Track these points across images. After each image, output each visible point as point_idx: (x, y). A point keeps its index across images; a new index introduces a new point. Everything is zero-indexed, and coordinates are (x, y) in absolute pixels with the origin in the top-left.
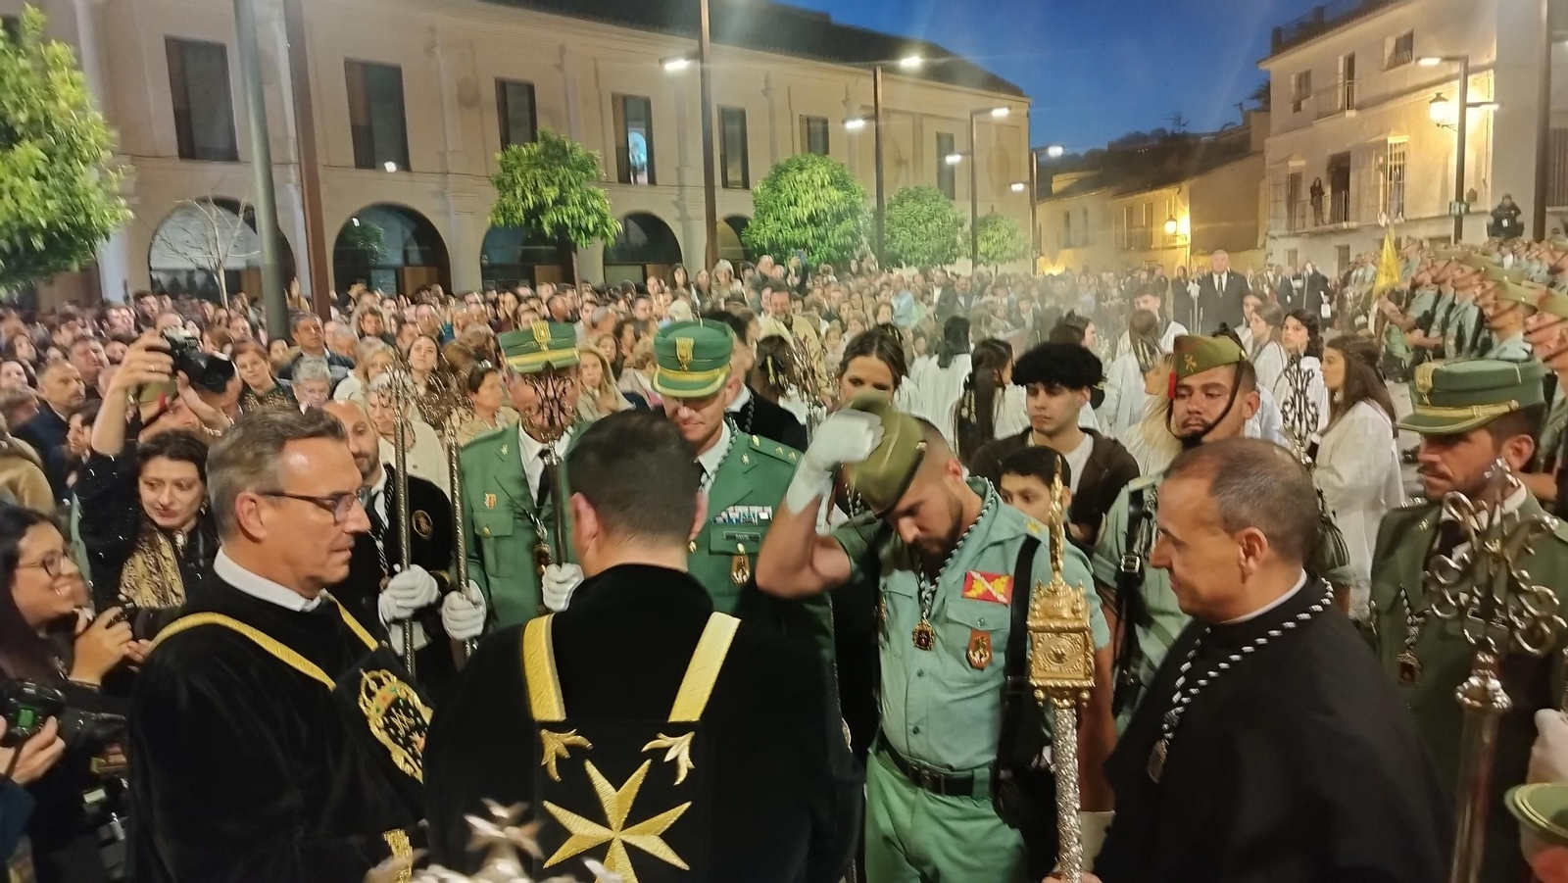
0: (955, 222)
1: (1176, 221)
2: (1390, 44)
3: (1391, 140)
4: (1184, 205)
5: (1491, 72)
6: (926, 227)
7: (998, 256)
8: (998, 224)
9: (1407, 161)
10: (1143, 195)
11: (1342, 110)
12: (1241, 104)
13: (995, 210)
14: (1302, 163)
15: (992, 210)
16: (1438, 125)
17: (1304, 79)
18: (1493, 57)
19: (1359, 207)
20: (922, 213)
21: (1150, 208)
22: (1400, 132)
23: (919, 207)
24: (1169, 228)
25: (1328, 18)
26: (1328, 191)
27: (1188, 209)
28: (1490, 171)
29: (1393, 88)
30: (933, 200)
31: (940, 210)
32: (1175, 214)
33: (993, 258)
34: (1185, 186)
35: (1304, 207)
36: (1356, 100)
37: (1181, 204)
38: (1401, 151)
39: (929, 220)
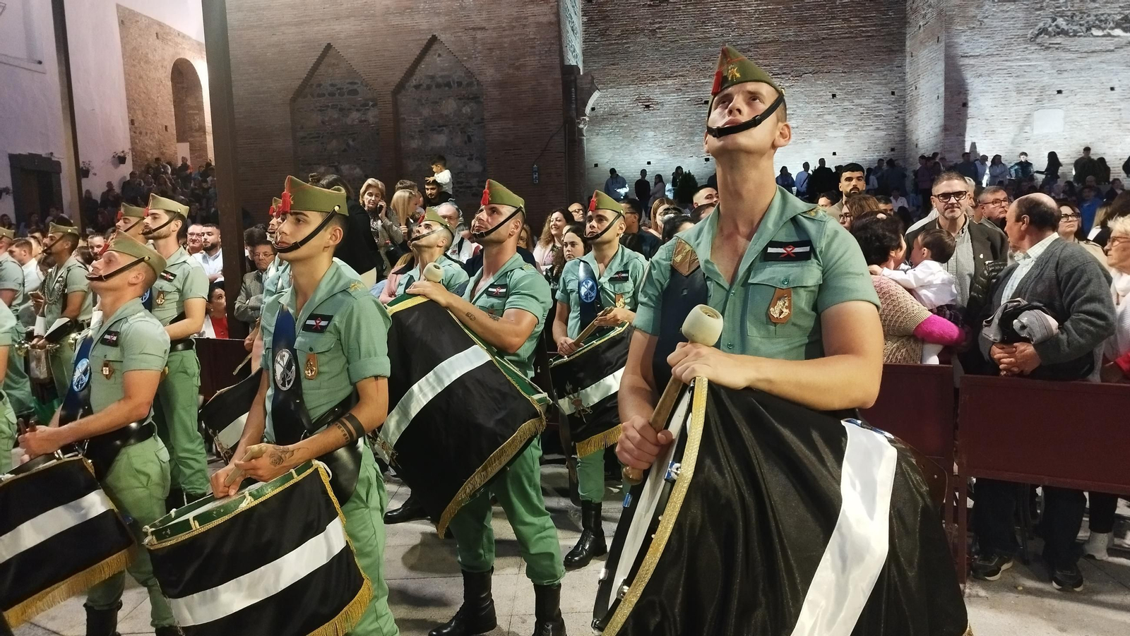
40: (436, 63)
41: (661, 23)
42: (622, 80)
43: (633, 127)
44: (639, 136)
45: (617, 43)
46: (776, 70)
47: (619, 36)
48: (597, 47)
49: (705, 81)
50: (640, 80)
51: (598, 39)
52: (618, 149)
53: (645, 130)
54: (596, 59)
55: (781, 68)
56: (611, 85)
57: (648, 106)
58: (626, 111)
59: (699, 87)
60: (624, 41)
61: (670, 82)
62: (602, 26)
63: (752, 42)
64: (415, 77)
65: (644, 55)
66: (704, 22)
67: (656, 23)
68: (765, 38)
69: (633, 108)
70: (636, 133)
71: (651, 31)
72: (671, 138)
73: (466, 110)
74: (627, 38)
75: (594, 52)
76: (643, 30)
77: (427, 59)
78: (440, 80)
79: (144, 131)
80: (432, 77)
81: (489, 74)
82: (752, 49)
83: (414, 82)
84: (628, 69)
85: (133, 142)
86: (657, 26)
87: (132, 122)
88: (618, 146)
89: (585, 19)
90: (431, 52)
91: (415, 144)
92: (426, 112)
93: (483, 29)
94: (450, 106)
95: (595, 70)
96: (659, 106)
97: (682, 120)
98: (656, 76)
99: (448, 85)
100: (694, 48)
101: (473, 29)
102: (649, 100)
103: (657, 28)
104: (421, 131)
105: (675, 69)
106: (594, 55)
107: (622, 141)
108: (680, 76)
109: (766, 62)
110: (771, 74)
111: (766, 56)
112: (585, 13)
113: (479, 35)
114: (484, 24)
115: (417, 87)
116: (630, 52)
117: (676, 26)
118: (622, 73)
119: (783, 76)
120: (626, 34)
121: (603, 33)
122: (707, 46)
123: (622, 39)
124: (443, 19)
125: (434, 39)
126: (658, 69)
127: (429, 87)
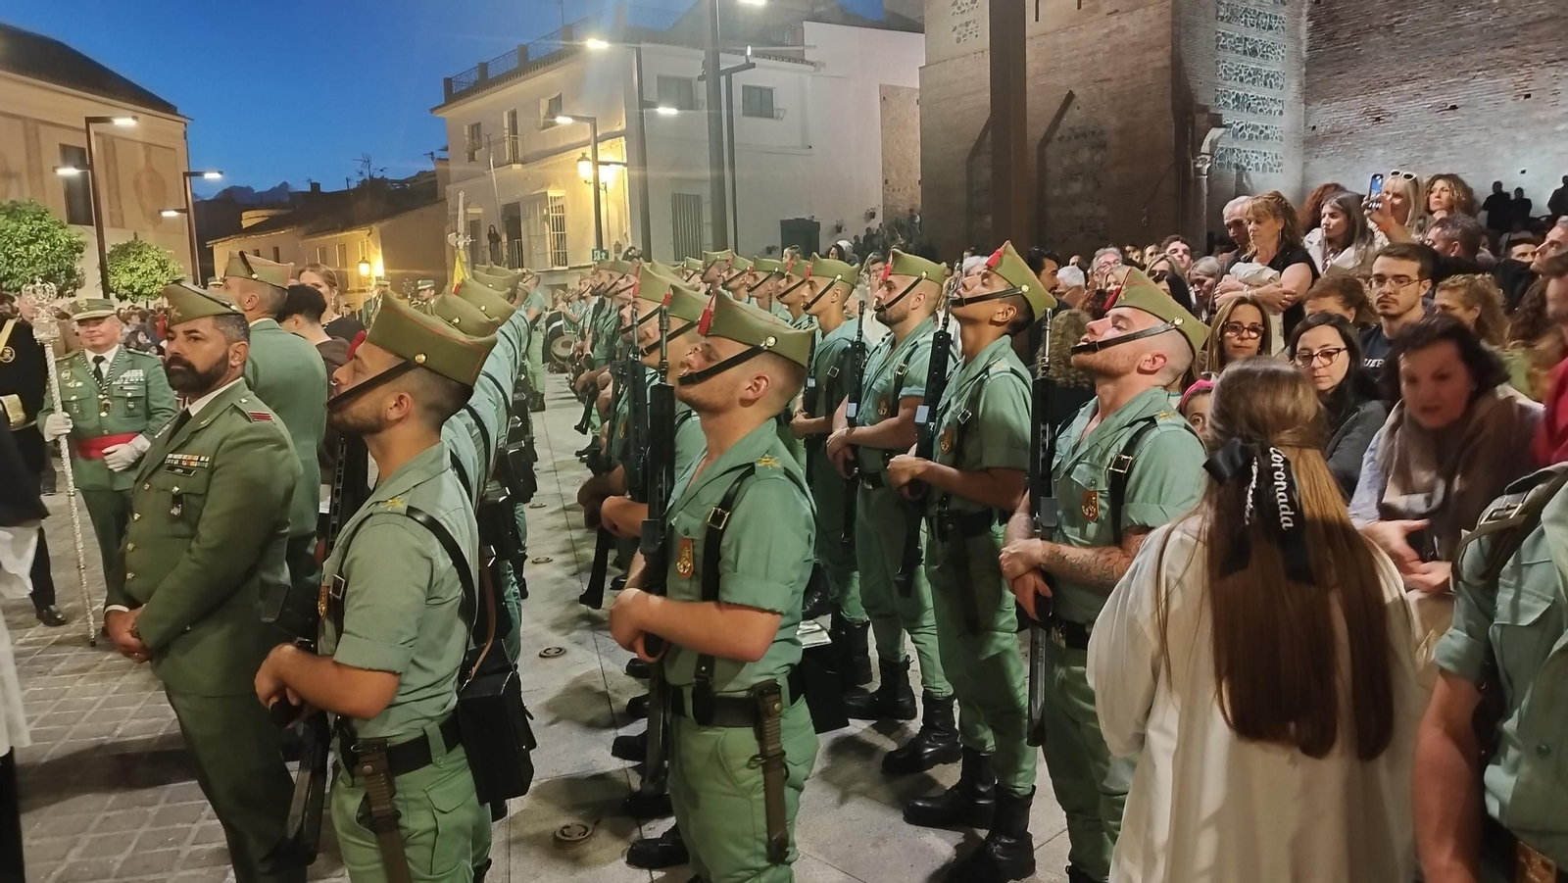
0: (70, 245)
1: (369, 263)
2: (544, 104)
3: (551, 193)
4: (377, 247)
5: (623, 138)
6: (27, 250)
7: (145, 291)
8: (144, 255)
9: (566, 214)
10: (334, 236)
11: (509, 163)
12: (432, 153)
13: (140, 238)
14: (479, 211)
15: (136, 238)
16: (586, 182)
17: (476, 129)
18: (624, 126)
19: (530, 254)
20: (19, 233)
21: (343, 249)
22: (558, 186)
23: (14, 225)
24: (364, 270)
25: (492, 73)
26: (504, 239)
27: (380, 251)
28: (629, 227)
29: (550, 147)
30: (35, 219)
31: (46, 230)
32: (368, 255)
33: (140, 293)
34: (375, 228)
35: (484, 252)
36: (520, 155)
37: (373, 246)
38: (560, 204)
39: (31, 242)
40: (1075, 117)
41: (1400, 15)
42: (1349, 90)
43: (1358, 145)
44: (1365, 155)
45: (1346, 47)
46: (1552, 56)
47: (1349, 38)
48: (1322, 55)
49: (1452, 80)
50: (1370, 88)
51: (1324, 46)
52: (1339, 172)
53: (1373, 147)
54: (1320, 69)
55: (1559, 53)
56: (1336, 97)
57: (1378, 119)
58: (1351, 128)
59: (1444, 89)
60: (1355, 44)
61: (1406, 87)
62: (1330, 29)
63: (1520, 23)
64: (1058, 130)
65: (1377, 58)
66: (1456, 7)
67: (1394, 16)
68: (1539, 16)
69: (1360, 122)
70: (1362, 152)
71: (1388, 26)
72: (1404, 155)
73: (1098, 158)
74: (1358, 39)
75: (1318, 61)
76: (1378, 27)
77: (1069, 112)
78: (1078, 131)
79: (897, 188)
80: (1072, 129)
81: (1113, 122)
82: (1520, 32)
83: (1058, 134)
84: (1358, 77)
85: (885, 198)
86: (1395, 19)
87: (886, 182)
88: (1340, 169)
89: (1311, 24)
90: (1071, 106)
91: (1057, 192)
92: (1066, 162)
93: (1109, 80)
94: (1085, 155)
95: (1319, 82)
96: (1391, 118)
97: (1419, 132)
98: (1391, 82)
99: (1084, 135)
100: (1442, 41)
101: (1101, 81)
102: (1380, 110)
103: (1396, 23)
104: (1062, 180)
105: (1415, 71)
106: (1318, 65)
107: (1345, 162)
108: (1420, 78)
109: (1538, 47)
110: (1543, 63)
111: (1538, 39)
112: (1311, 16)
113: (1106, 86)
114: (1110, 76)
115: (1060, 139)
116: (1361, 56)
117: (1419, 16)
118: (1349, 83)
119: (1560, 63)
120: (1357, 34)
121: (1330, 38)
122: (1458, 36)
123: (1353, 42)
124: (1078, 75)
125: (1071, 96)
126: (1394, 72)
127: (1069, 139)
